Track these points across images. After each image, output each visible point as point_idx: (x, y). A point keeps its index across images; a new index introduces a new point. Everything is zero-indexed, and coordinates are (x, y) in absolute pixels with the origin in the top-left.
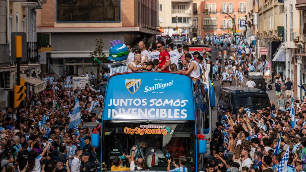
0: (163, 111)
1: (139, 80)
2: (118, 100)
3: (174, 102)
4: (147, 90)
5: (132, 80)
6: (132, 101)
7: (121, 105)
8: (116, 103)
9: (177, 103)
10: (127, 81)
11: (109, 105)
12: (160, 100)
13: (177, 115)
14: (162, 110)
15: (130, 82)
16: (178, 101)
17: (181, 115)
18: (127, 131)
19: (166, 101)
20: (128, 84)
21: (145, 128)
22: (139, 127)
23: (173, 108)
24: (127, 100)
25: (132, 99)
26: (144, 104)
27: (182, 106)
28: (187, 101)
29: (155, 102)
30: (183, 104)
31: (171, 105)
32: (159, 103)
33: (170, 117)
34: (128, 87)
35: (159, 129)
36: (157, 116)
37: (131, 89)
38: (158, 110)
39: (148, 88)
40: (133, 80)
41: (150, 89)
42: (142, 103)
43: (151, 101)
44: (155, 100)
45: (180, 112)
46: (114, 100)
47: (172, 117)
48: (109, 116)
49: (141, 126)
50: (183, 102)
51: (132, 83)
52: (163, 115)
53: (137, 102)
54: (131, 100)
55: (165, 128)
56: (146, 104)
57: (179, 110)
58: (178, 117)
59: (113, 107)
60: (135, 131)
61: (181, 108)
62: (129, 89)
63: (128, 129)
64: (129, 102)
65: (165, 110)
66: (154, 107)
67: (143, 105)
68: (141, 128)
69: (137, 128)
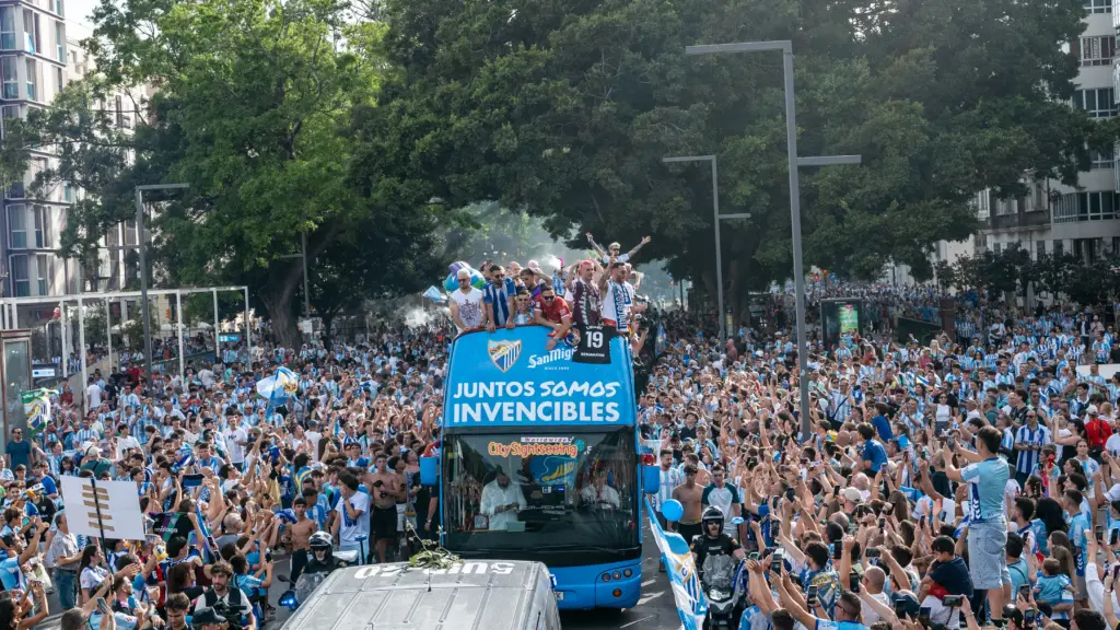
0: (569, 407)
1: (517, 343)
2: (475, 385)
3: (591, 386)
4: (533, 363)
5: (502, 343)
6: (504, 387)
7: (481, 396)
8: (470, 391)
9: (598, 390)
10: (492, 344)
11: (455, 396)
12: (562, 384)
13: (599, 415)
14: (566, 404)
15: (499, 348)
16: (599, 384)
17: (605, 414)
18: (493, 449)
19: (575, 386)
20: (495, 351)
21: (532, 444)
22: (519, 441)
23: (589, 400)
24: (492, 384)
25: (504, 383)
26: (529, 392)
27: (608, 395)
28: (617, 384)
29: (551, 387)
30: (610, 391)
31: (585, 394)
32: (561, 390)
33: (584, 418)
34: (494, 358)
35: (561, 445)
36: (557, 418)
37: (501, 361)
38: (557, 404)
39: (535, 359)
40: (505, 342)
41: (542, 361)
42: (524, 390)
43: (544, 386)
44: (553, 383)
45: (604, 408)
46: (466, 385)
47: (588, 419)
48: (456, 420)
49: (523, 439)
50: (610, 386)
51: (502, 349)
52: (570, 415)
53: (514, 389)
54: (500, 384)
55: (573, 443)
56: (532, 391)
57: (601, 404)
58: (601, 419)
59: (463, 400)
60: (512, 450)
61: (604, 400)
62: (497, 361)
63: (495, 445)
64: (496, 388)
65: (573, 405)
66: (551, 398)
67: (526, 394)
68: (523, 444)
69: (515, 443)
